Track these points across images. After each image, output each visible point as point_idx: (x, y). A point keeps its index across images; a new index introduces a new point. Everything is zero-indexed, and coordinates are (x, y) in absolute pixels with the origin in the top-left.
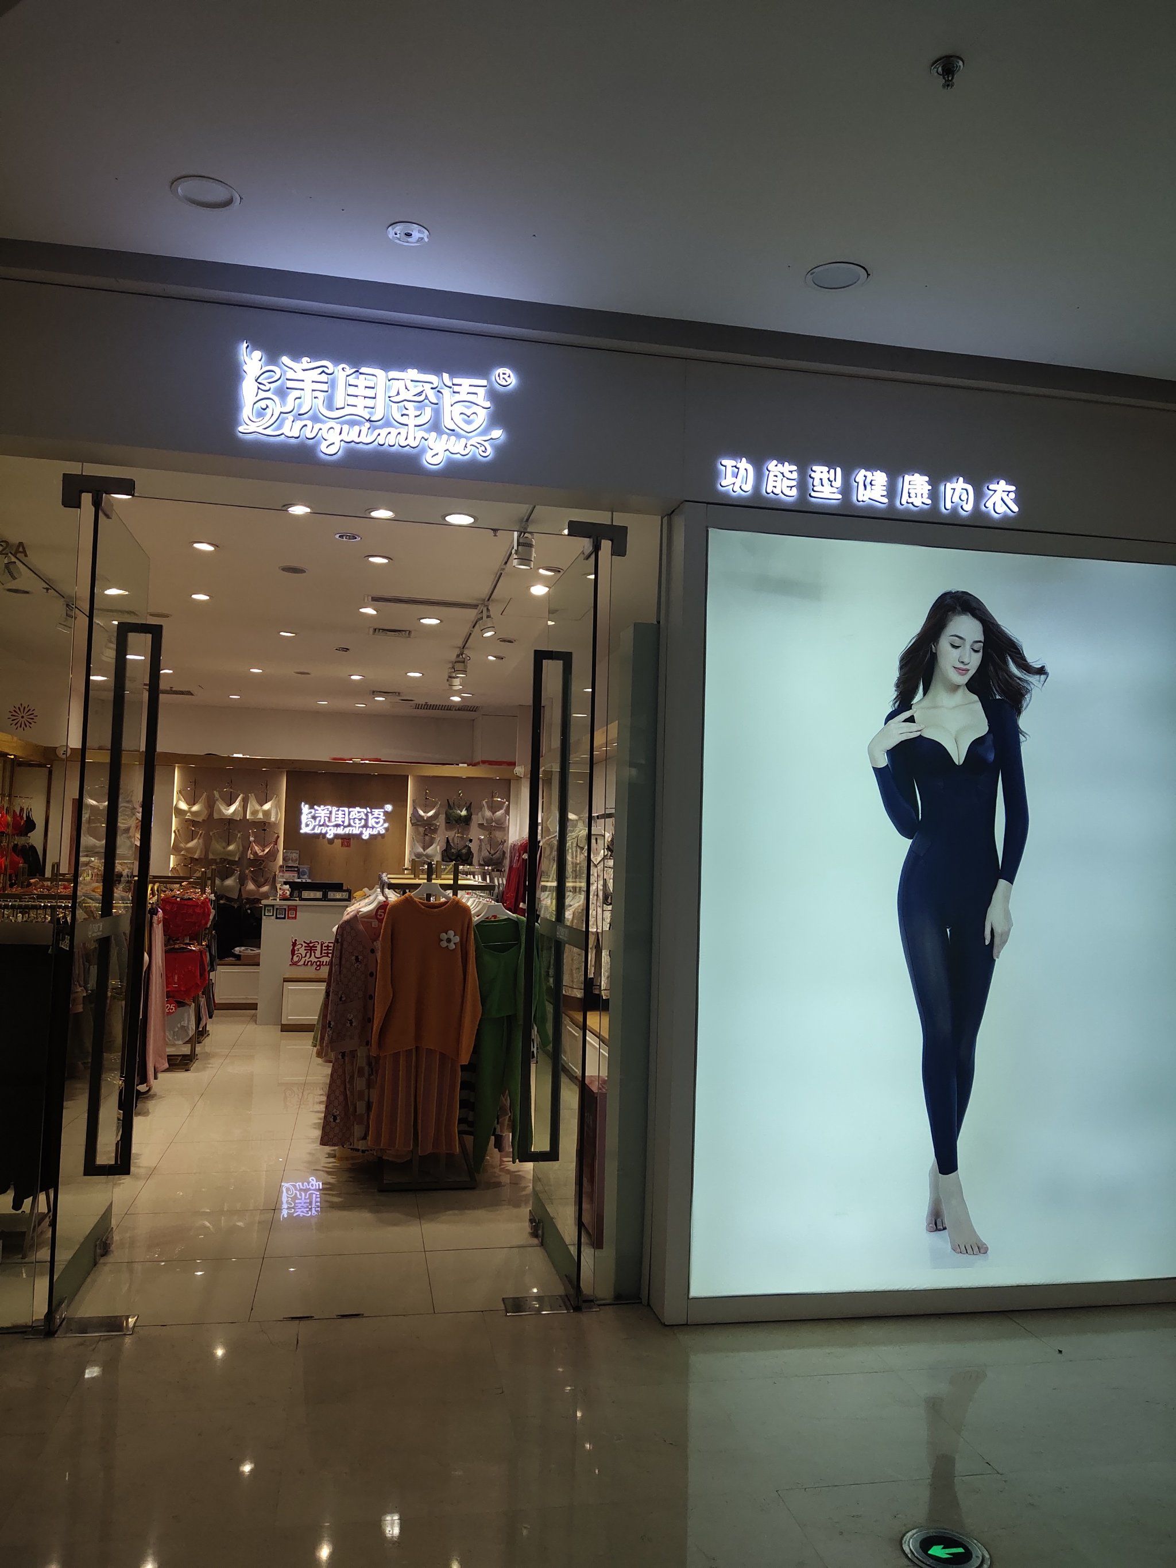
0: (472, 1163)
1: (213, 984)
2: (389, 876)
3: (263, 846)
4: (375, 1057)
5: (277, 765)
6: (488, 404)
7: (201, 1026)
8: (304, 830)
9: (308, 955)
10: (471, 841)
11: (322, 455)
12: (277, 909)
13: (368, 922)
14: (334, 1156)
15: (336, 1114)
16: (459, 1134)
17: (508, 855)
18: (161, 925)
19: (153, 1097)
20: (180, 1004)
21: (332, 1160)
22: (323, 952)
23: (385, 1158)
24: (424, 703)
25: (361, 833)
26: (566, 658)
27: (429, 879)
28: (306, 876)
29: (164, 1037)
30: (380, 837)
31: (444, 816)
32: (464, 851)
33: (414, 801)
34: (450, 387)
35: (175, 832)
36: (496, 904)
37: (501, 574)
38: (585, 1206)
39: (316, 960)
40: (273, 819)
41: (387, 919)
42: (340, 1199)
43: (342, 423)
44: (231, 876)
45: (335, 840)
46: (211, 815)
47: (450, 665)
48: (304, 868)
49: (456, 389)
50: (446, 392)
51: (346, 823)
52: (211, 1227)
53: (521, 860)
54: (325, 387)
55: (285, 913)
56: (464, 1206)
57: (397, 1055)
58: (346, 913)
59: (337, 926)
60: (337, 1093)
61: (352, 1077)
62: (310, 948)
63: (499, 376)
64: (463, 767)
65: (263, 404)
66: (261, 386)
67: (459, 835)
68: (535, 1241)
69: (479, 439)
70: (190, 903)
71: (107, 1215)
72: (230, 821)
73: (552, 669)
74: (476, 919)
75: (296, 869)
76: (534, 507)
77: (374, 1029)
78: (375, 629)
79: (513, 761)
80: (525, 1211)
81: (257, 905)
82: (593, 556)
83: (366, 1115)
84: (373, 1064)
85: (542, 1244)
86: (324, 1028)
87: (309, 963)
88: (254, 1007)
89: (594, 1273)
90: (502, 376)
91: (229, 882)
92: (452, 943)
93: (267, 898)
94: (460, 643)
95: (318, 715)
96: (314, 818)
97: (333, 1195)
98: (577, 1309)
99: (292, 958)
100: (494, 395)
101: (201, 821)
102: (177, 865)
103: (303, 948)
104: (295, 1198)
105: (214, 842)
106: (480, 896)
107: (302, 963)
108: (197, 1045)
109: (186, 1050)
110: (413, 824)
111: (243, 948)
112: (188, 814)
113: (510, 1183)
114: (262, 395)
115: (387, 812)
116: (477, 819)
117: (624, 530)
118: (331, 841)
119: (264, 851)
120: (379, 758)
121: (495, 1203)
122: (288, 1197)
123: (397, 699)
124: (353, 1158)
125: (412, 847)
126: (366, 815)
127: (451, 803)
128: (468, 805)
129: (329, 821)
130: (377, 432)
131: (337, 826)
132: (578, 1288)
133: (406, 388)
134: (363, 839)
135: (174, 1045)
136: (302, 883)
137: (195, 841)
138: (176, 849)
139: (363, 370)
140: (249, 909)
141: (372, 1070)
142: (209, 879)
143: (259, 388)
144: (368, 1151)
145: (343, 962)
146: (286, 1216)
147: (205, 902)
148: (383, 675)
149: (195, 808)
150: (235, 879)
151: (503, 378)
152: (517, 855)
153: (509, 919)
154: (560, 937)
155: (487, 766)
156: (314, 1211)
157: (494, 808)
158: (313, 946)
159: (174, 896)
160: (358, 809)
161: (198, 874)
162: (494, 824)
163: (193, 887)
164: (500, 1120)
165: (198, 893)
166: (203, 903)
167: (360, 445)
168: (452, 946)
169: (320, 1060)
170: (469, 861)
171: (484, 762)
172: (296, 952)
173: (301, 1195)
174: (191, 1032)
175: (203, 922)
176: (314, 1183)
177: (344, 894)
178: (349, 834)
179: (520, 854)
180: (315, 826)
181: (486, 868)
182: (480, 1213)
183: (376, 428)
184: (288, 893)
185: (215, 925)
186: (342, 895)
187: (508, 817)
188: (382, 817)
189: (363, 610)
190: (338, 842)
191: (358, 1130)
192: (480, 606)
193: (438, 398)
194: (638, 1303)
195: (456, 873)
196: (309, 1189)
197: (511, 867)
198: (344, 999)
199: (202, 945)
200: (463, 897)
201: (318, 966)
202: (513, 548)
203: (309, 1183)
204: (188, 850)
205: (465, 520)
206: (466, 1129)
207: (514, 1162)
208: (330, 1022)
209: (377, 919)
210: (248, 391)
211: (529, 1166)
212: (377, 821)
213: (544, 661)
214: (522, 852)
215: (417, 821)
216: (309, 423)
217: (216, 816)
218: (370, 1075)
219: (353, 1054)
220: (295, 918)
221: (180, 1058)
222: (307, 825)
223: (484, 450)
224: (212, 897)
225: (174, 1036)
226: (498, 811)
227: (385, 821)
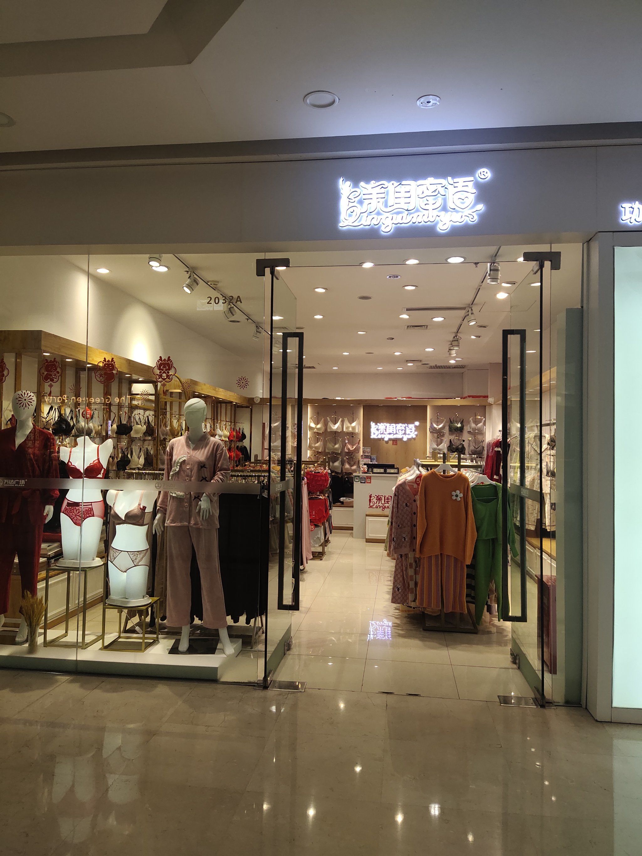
0: (475, 619)
1: (331, 516)
2: (420, 460)
3: (353, 445)
4: (418, 558)
5: (358, 403)
6: (474, 191)
7: (327, 538)
8: (373, 436)
9: (378, 502)
10: (464, 441)
11: (382, 233)
12: (361, 478)
13: (411, 485)
14: (398, 609)
15: (399, 587)
16: (467, 602)
17: (486, 449)
18: (306, 485)
19: (306, 572)
20: (316, 526)
21: (398, 611)
22: (386, 501)
23: (426, 612)
24: (435, 365)
25: (403, 438)
26: (522, 333)
27: (444, 462)
28: (375, 461)
29: (310, 543)
30: (413, 439)
31: (448, 427)
32: (460, 446)
33: (431, 420)
34: (452, 185)
35: (309, 438)
36: (483, 476)
37: (479, 289)
38: (545, 649)
39: (382, 505)
40: (357, 431)
41: (422, 483)
42: (403, 632)
43: (393, 214)
44: (337, 461)
45: (389, 442)
46: (326, 429)
47: (450, 343)
48: (374, 456)
49: (456, 185)
50: (450, 187)
51: (395, 433)
52: (335, 640)
53: (494, 451)
54: (383, 196)
55: (364, 480)
56: (470, 643)
57: (430, 558)
58: (398, 480)
59: (395, 487)
60: (399, 576)
61: (406, 568)
62: (379, 499)
63: (481, 174)
64: (458, 400)
65: (351, 210)
66: (350, 200)
67: (457, 438)
68: (515, 666)
69: (470, 212)
70: (319, 474)
71: (289, 631)
72: (335, 433)
73: (514, 341)
74: (471, 484)
75: (370, 457)
76: (500, 247)
77: (417, 543)
78: (408, 326)
79: (486, 395)
80: (509, 648)
81: (350, 476)
82: (539, 272)
83: (415, 588)
84: (417, 561)
85: (519, 668)
86: (390, 541)
87: (379, 507)
88: (351, 529)
89: (552, 689)
90: (482, 173)
91: (337, 464)
92: (459, 497)
93: (356, 472)
94: (455, 330)
95: (377, 375)
96: (378, 430)
97: (399, 630)
98: (543, 706)
99: (370, 504)
100: (478, 185)
101: (321, 433)
102: (311, 455)
103: (375, 499)
104: (376, 629)
105: (328, 444)
106: (473, 471)
107: (375, 506)
108: (325, 547)
109: (320, 549)
110: (431, 432)
111: (344, 498)
112: (315, 429)
113: (497, 632)
114: (351, 205)
115: (416, 426)
116: (467, 429)
117: (558, 254)
118: (387, 442)
119: (353, 448)
120: (410, 396)
121: (488, 643)
122: (373, 629)
123: (420, 364)
124: (409, 611)
125: (431, 445)
126: (405, 428)
127: (452, 420)
128: (461, 421)
129: (386, 431)
130: (412, 216)
131: (390, 434)
132: (543, 694)
133: (427, 189)
134: (404, 441)
135: (314, 547)
136: (373, 464)
137: (319, 443)
138: (310, 447)
139: (403, 182)
140: (346, 478)
141: (417, 565)
142: (327, 462)
143: (349, 202)
144: (416, 608)
145: (399, 506)
146: (372, 638)
147: (326, 474)
148: (413, 351)
149: (319, 426)
150: (339, 462)
151: (483, 174)
152: (491, 448)
153: (490, 484)
154: (524, 495)
155: (471, 398)
156: (386, 637)
157: (476, 422)
158: (380, 498)
159: (311, 471)
160: (401, 424)
161: (321, 460)
162: (477, 431)
163: (320, 466)
164: (490, 597)
165: (322, 469)
166: (325, 474)
167: (403, 225)
168: (459, 499)
169: (388, 558)
170: (463, 452)
171: (469, 396)
172: (372, 501)
173: (379, 628)
174: (322, 540)
175: (325, 484)
176: (386, 622)
177: (395, 470)
178: (396, 438)
179: (493, 448)
180: (378, 434)
181: (473, 456)
182: (481, 647)
183: (411, 214)
184: (366, 470)
185: (331, 486)
186: (395, 471)
187: (485, 427)
188: (414, 429)
189: (401, 316)
190: (391, 442)
191: (411, 597)
192: (467, 308)
193: (445, 191)
194: (580, 707)
195: (459, 459)
196: (384, 626)
197: (488, 456)
198: (400, 526)
199: (325, 496)
200: (463, 471)
201: (383, 508)
202: (487, 273)
203: (383, 622)
204: (316, 447)
205: (459, 260)
206: (469, 600)
207: (499, 620)
208: (393, 538)
209: (416, 483)
210: (343, 205)
211: (508, 624)
212: (411, 431)
213: (508, 335)
214: (494, 447)
215: (433, 430)
216: (376, 216)
217: (329, 430)
218: (416, 568)
219: (406, 555)
220: (370, 483)
221: (317, 553)
222: (374, 434)
223: (472, 217)
224: (329, 471)
225: (314, 541)
226: (479, 424)
227: (415, 431)
